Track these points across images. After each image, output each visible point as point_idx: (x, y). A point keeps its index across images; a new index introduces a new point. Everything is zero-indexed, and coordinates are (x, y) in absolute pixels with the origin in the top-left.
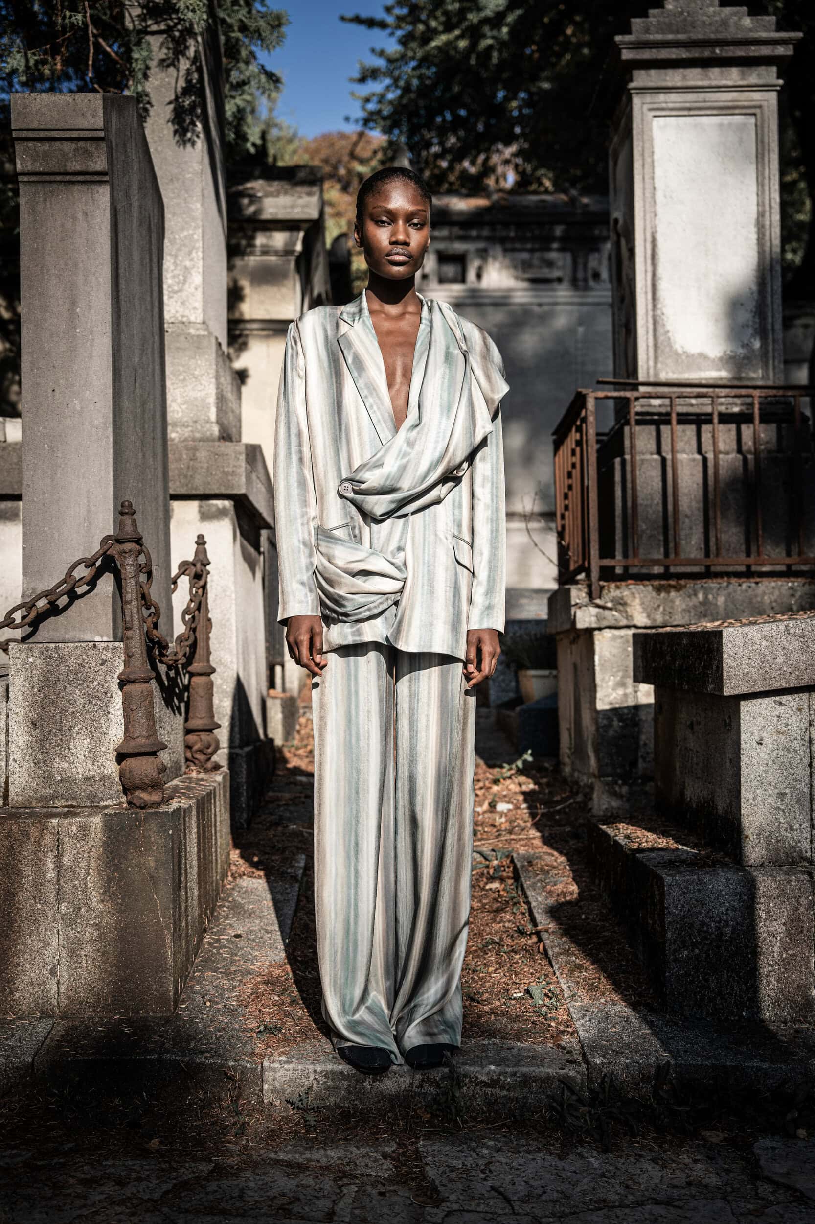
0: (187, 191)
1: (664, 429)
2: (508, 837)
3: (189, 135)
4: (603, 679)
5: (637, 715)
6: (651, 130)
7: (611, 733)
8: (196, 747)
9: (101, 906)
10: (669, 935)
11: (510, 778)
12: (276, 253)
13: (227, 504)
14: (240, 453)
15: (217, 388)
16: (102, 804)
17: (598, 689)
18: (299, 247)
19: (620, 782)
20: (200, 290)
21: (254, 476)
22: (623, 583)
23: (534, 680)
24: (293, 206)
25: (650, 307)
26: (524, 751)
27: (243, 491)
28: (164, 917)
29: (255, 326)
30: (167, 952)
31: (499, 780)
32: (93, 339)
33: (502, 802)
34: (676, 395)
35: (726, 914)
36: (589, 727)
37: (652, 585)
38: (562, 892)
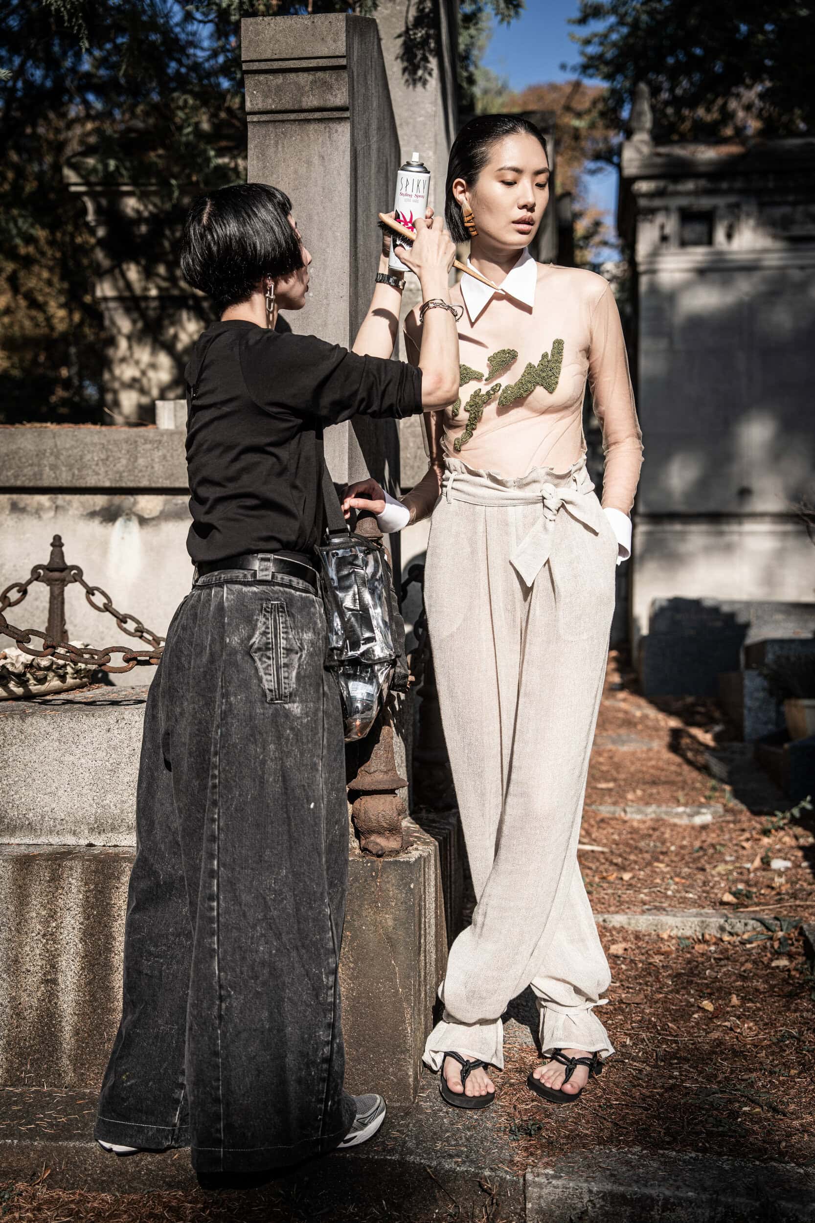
2: (791, 902)
11: (782, 829)
23: (810, 711)
26: (803, 798)
28: (404, 987)
30: (406, 1029)
31: (770, 831)
32: (328, 305)
33: (777, 858)
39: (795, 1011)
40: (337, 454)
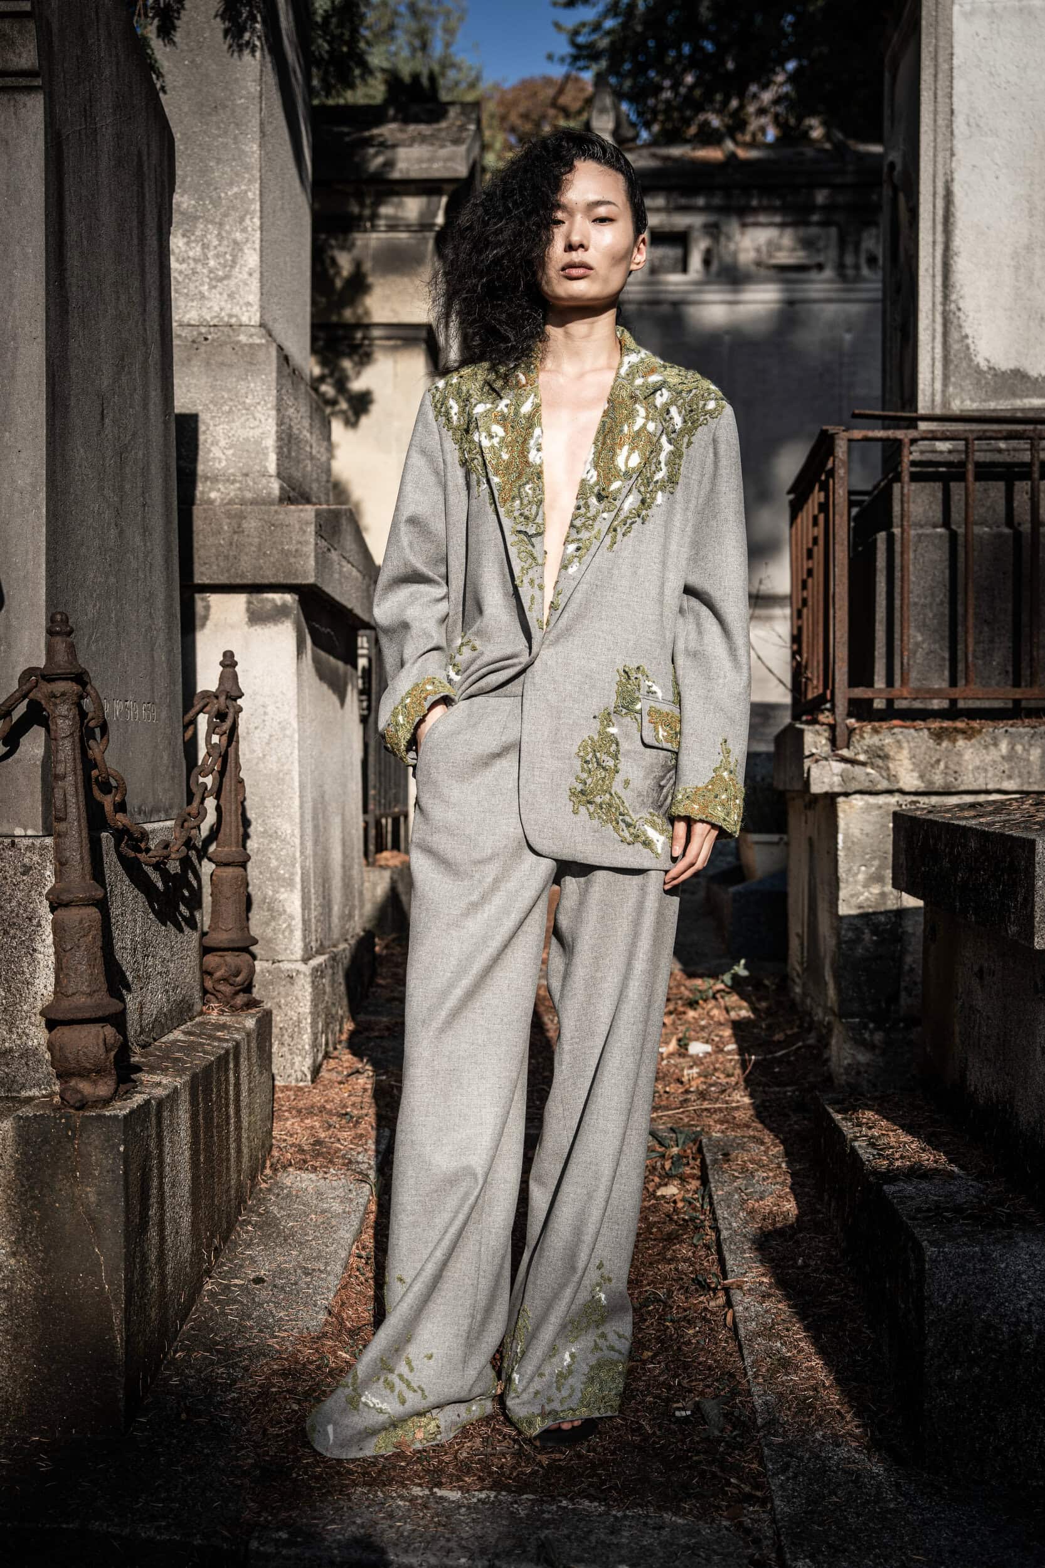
0: (237, 125)
1: (956, 488)
2: (698, 1104)
3: (246, 36)
4: (849, 870)
5: (900, 925)
6: (950, 19)
7: (860, 951)
8: (218, 974)
9: (12, 1261)
10: (930, 1342)
11: (713, 998)
12: (408, 228)
13: (289, 598)
14: (307, 523)
15: (280, 423)
16: (24, 1094)
17: (842, 885)
18: (440, 220)
19: (871, 1026)
20: (257, 275)
21: (334, 555)
22: (885, 725)
23: (756, 847)
24: (431, 160)
25: (939, 298)
26: (737, 962)
27: (311, 580)
28: (110, 1283)
29: (378, 333)
30: (115, 1338)
31: (697, 1003)
32: (17, 348)
33: (697, 1039)
34: (975, 435)
35: (1028, 1312)
36: (828, 939)
37: (929, 729)
38: (771, 1212)
39: (669, 1262)
40: (30, 557)
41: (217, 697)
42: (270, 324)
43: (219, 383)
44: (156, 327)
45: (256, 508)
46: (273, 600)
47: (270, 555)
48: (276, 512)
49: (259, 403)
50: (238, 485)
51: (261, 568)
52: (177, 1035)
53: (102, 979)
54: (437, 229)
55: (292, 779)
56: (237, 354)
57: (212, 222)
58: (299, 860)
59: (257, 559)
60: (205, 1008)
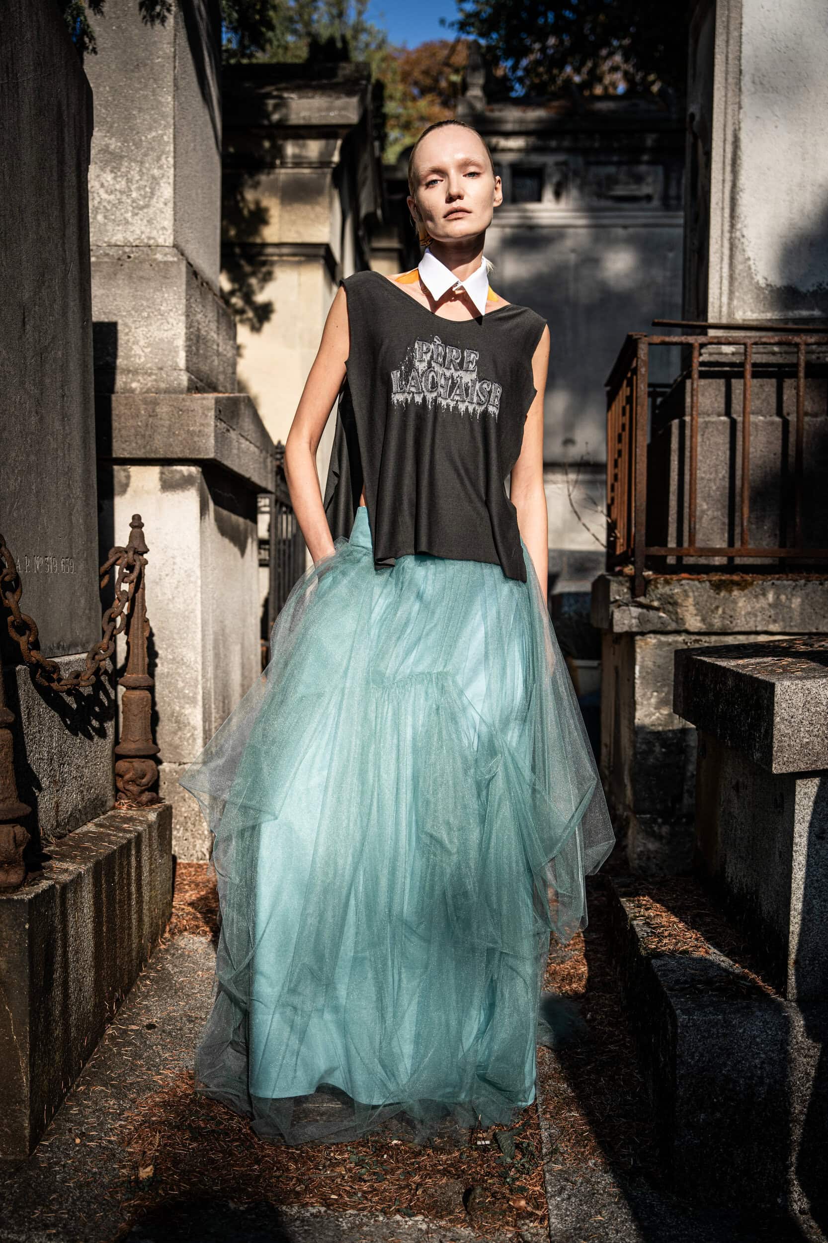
0: (155, 80)
1: (736, 383)
3: (158, 8)
4: (644, 695)
5: (685, 740)
7: (651, 760)
8: (127, 777)
10: (681, 1091)
12: (310, 165)
13: (193, 470)
15: (189, 326)
17: (638, 707)
18: (336, 158)
19: (660, 820)
20: (171, 205)
21: (233, 435)
22: (675, 577)
23: (580, 672)
24: (329, 109)
25: (727, 227)
27: (211, 455)
28: (18, 1034)
29: (285, 250)
30: (21, 1078)
34: (753, 341)
35: (761, 1068)
36: (627, 750)
37: (710, 581)
38: (569, 974)
41: (126, 552)
42: (183, 245)
43: (139, 293)
44: (75, 248)
45: (167, 396)
46: (181, 471)
47: (178, 435)
48: (183, 399)
49: (171, 310)
50: (154, 377)
51: (171, 445)
52: (90, 827)
53: (13, 787)
54: (333, 166)
55: (195, 617)
56: (154, 269)
57: (135, 161)
58: (200, 682)
59: (169, 437)
60: (117, 804)
